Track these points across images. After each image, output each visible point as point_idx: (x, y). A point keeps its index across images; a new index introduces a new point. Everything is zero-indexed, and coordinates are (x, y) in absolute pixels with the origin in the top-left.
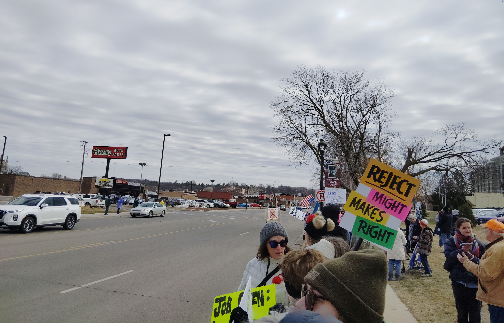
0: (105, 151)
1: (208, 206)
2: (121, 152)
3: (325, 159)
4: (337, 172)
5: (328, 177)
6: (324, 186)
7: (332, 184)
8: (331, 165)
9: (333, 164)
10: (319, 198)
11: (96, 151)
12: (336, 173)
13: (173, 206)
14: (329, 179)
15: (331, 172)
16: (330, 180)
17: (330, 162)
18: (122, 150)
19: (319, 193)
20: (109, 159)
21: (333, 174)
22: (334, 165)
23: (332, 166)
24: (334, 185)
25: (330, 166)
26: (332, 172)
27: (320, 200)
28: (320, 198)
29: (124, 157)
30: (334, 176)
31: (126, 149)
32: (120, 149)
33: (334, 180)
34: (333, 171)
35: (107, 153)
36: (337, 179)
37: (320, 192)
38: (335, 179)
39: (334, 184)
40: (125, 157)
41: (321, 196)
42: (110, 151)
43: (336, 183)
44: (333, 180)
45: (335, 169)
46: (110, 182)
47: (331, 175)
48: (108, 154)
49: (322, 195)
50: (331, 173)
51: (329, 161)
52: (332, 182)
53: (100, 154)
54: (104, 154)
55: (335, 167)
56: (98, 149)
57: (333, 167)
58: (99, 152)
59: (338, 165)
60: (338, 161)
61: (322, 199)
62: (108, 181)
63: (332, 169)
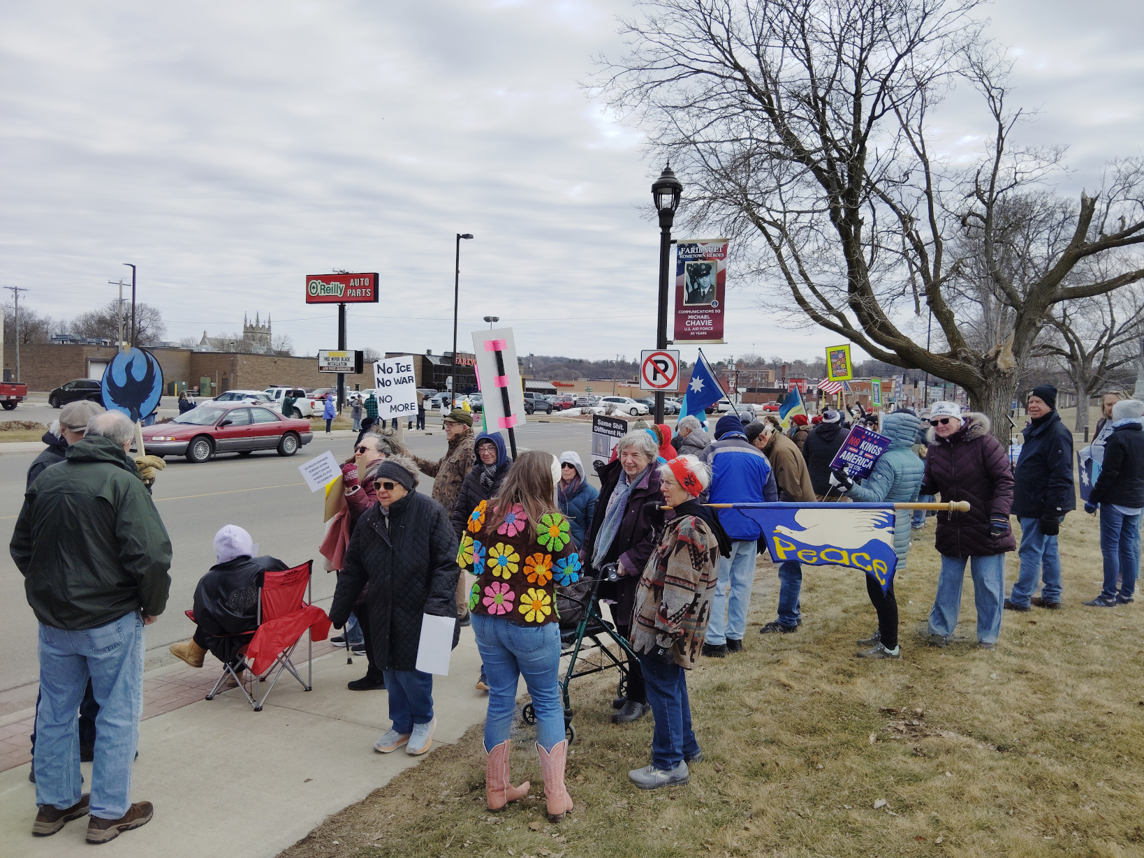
0: (331, 286)
1: (634, 412)
2: (364, 287)
3: (675, 242)
4: (714, 283)
5: (685, 305)
6: (670, 335)
7: (695, 327)
8: (696, 259)
9: (700, 256)
10: (650, 378)
11: (314, 288)
12: (712, 286)
13: (548, 413)
14: (687, 312)
15: (696, 286)
16: (690, 314)
17: (693, 250)
18: (368, 282)
19: (652, 362)
20: (342, 302)
21: (702, 290)
22: (704, 259)
23: (700, 262)
24: (702, 331)
25: (693, 263)
26: (699, 284)
27: (653, 385)
28: (655, 378)
29: (373, 299)
30: (704, 298)
31: (375, 278)
32: (362, 279)
33: (704, 314)
34: (701, 281)
35: (337, 289)
36: (714, 309)
37: (653, 359)
38: (709, 307)
39: (705, 326)
40: (375, 299)
41: (656, 371)
42: (341, 286)
43: (709, 322)
44: (701, 314)
45: (707, 274)
46: (348, 359)
47: (694, 296)
48: (339, 292)
49: (662, 366)
50: (693, 287)
51: (690, 246)
52: (697, 320)
53: (323, 294)
54: (330, 294)
55: (709, 268)
56: (317, 282)
57: (703, 267)
58: (319, 289)
59: (718, 258)
60: (721, 245)
61: (661, 380)
62: (344, 357)
63: (697, 273)
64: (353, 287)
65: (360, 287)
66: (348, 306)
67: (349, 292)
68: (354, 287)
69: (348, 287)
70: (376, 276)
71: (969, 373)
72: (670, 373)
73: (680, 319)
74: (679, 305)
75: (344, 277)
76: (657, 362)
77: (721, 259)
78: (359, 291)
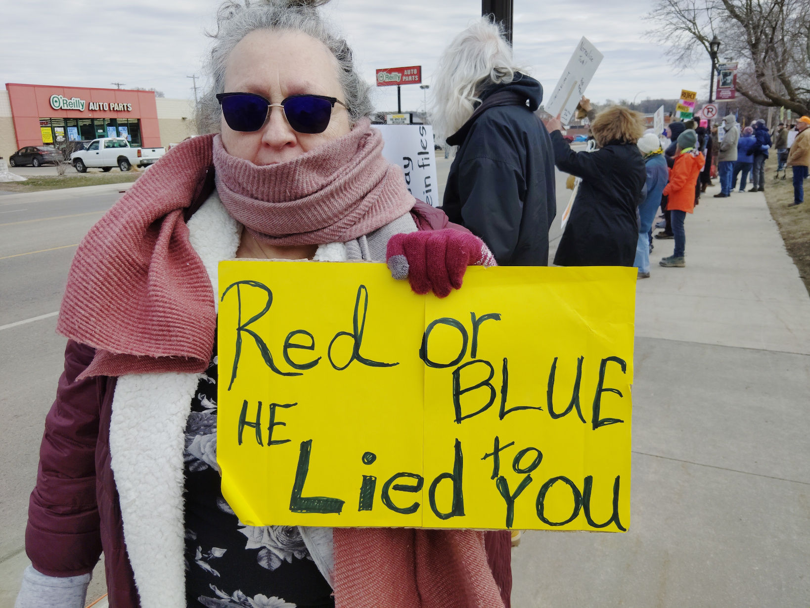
0: (392, 75)
2: (413, 74)
3: (717, 64)
5: (720, 87)
6: (714, 98)
7: (724, 95)
9: (727, 69)
11: (381, 77)
12: (731, 80)
18: (415, 71)
21: (727, 82)
22: (729, 70)
23: (727, 71)
25: (724, 71)
26: (726, 79)
28: (708, 114)
30: (728, 84)
31: (419, 69)
32: (412, 70)
36: (732, 88)
38: (730, 88)
39: (728, 95)
40: (419, 81)
43: (730, 93)
45: (730, 75)
46: (405, 119)
47: (724, 83)
48: (397, 78)
49: (711, 110)
50: (724, 80)
53: (387, 80)
54: (392, 80)
55: (730, 73)
57: (728, 73)
58: (385, 77)
60: (735, 65)
61: (710, 115)
62: (403, 118)
63: (725, 75)
64: (406, 75)
65: (411, 75)
66: (402, 87)
67: (404, 78)
68: (408, 75)
69: (403, 75)
70: (420, 67)
71: (801, 108)
72: (714, 112)
73: (718, 92)
74: (718, 87)
75: (400, 70)
76: (708, 109)
77: (736, 69)
78: (410, 77)
